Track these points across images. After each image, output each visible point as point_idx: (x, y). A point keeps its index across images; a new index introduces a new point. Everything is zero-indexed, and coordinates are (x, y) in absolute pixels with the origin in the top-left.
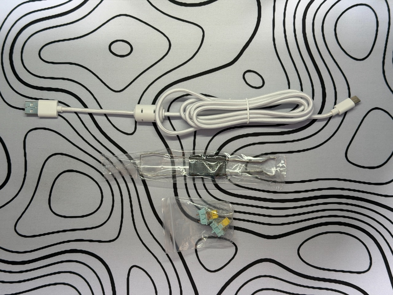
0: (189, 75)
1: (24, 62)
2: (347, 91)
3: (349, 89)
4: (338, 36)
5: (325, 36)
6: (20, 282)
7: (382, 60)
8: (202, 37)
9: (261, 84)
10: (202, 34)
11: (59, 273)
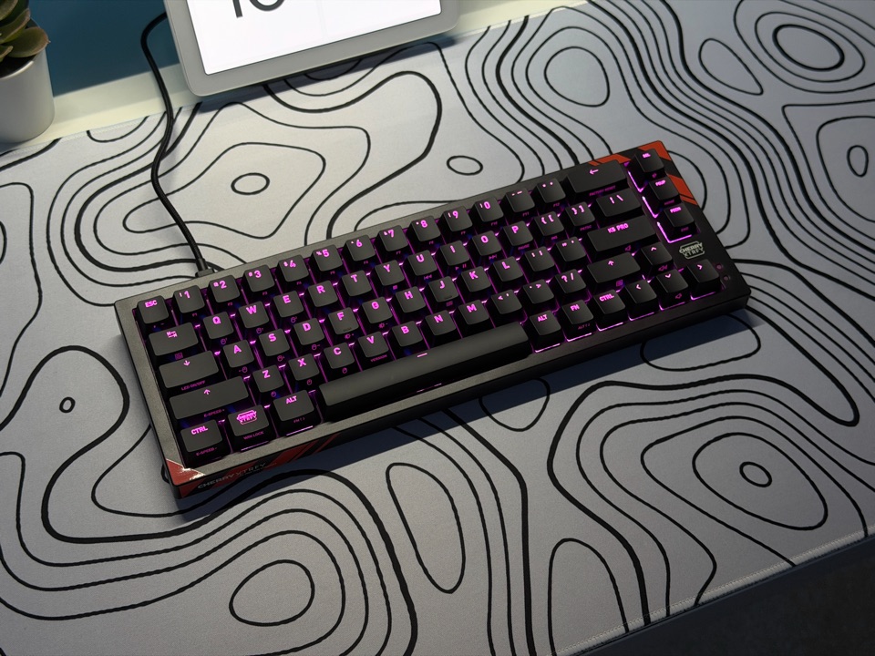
0: (368, 187)
1: (103, 242)
2: (602, 143)
3: (603, 140)
4: (555, 88)
5: (539, 93)
6: (200, 558)
7: (628, 98)
8: (366, 139)
9: (476, 167)
10: (365, 135)
11: (266, 519)
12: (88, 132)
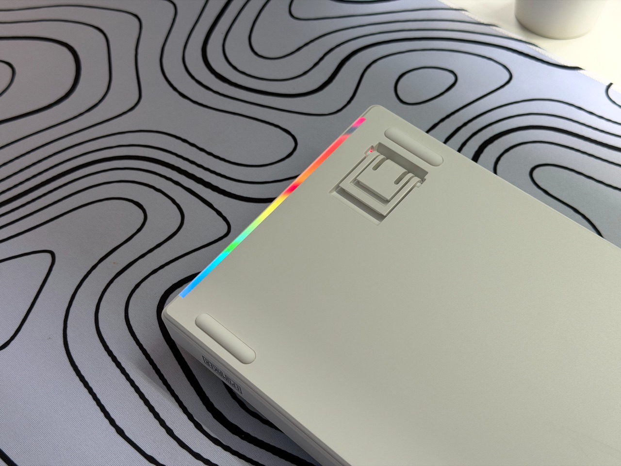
12: (611, 84)
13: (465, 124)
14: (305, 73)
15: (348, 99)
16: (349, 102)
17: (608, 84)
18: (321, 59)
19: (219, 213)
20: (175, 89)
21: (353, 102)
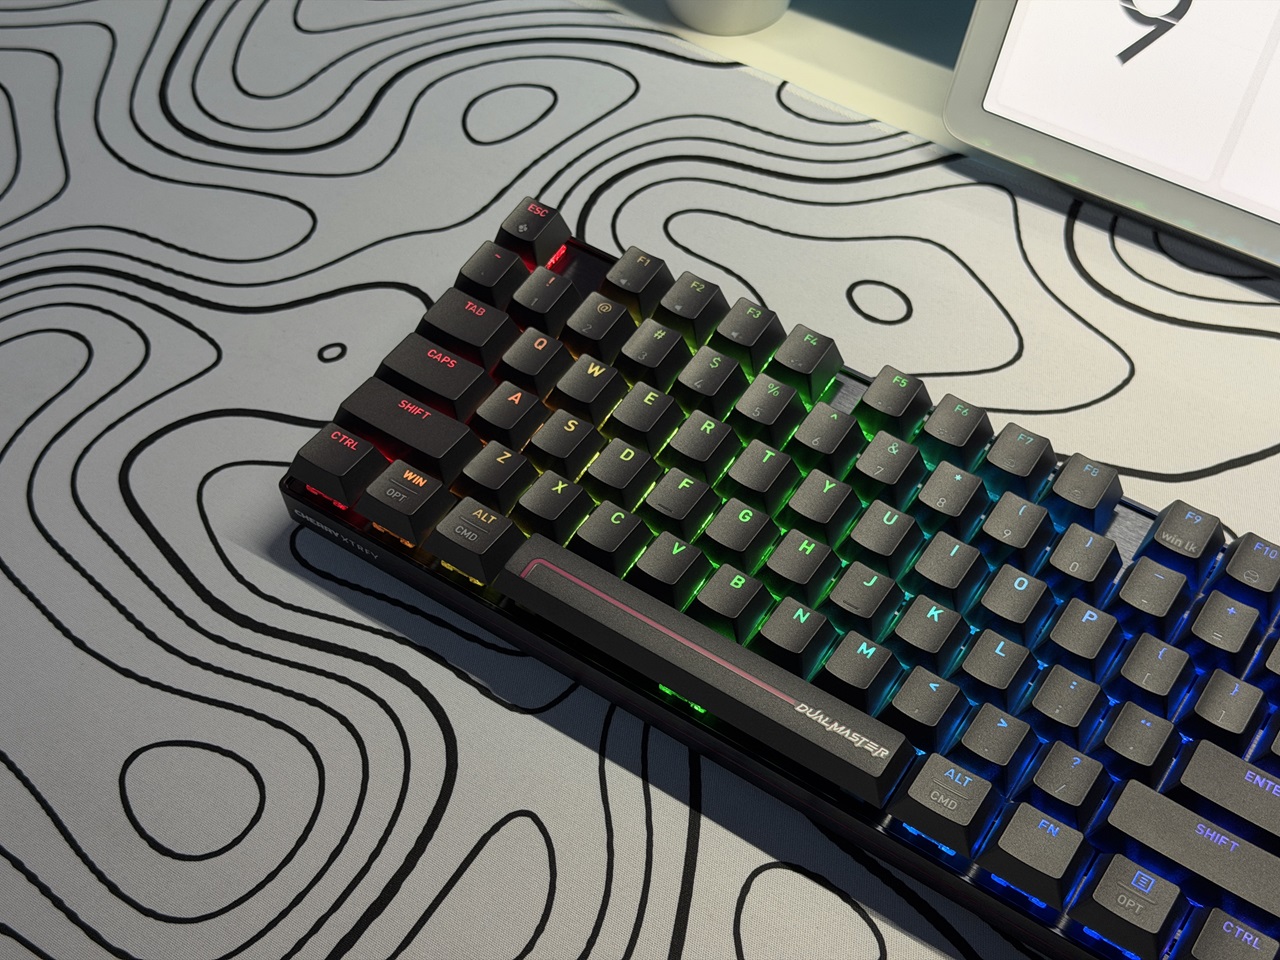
1: (619, 217)
8: (1119, 382)
10: (1126, 375)
11: (312, 702)
12: (784, 83)
13: (569, 165)
14: (324, 113)
15: (391, 145)
16: (393, 151)
17: (779, 83)
18: (348, 90)
19: (203, 334)
20: (121, 160)
21: (399, 150)
